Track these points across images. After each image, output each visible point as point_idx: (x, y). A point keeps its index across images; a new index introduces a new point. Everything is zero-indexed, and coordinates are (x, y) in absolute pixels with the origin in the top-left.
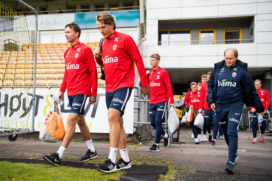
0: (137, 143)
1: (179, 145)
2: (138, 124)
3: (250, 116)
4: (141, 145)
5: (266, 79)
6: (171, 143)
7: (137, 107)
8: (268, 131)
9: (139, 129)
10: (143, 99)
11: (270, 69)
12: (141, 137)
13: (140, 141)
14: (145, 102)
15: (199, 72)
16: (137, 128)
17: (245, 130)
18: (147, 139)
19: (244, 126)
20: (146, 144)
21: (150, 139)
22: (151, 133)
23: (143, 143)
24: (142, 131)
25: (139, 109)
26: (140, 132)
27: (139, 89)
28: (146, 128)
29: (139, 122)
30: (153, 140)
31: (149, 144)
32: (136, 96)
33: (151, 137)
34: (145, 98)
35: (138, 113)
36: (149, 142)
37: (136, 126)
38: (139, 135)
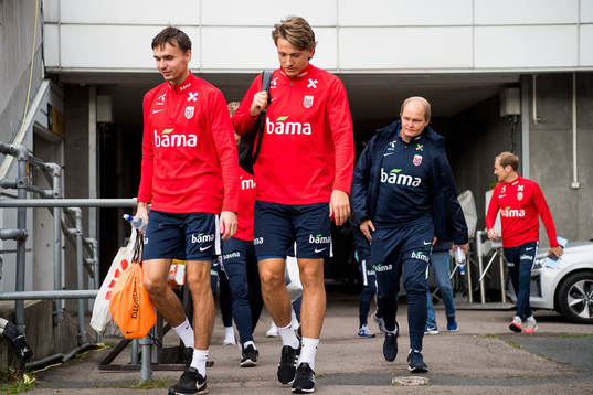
0: (10, 379)
2: (17, 300)
4: (27, 388)
5: (502, 114)
7: (13, 230)
8: (510, 306)
9: (20, 319)
11: (516, 80)
12: (28, 355)
13: (23, 370)
14: (51, 208)
16: (12, 317)
18: (59, 360)
20: (49, 381)
21: (74, 357)
22: (79, 331)
23: (40, 377)
24: (37, 329)
25: (21, 239)
26: (26, 330)
27: (22, 155)
28: (54, 316)
29: (23, 290)
30: (86, 360)
31: (65, 378)
32: (6, 186)
33: (78, 349)
34: (49, 192)
35: (15, 254)
36: (67, 370)
37: (10, 310)
38: (23, 343)
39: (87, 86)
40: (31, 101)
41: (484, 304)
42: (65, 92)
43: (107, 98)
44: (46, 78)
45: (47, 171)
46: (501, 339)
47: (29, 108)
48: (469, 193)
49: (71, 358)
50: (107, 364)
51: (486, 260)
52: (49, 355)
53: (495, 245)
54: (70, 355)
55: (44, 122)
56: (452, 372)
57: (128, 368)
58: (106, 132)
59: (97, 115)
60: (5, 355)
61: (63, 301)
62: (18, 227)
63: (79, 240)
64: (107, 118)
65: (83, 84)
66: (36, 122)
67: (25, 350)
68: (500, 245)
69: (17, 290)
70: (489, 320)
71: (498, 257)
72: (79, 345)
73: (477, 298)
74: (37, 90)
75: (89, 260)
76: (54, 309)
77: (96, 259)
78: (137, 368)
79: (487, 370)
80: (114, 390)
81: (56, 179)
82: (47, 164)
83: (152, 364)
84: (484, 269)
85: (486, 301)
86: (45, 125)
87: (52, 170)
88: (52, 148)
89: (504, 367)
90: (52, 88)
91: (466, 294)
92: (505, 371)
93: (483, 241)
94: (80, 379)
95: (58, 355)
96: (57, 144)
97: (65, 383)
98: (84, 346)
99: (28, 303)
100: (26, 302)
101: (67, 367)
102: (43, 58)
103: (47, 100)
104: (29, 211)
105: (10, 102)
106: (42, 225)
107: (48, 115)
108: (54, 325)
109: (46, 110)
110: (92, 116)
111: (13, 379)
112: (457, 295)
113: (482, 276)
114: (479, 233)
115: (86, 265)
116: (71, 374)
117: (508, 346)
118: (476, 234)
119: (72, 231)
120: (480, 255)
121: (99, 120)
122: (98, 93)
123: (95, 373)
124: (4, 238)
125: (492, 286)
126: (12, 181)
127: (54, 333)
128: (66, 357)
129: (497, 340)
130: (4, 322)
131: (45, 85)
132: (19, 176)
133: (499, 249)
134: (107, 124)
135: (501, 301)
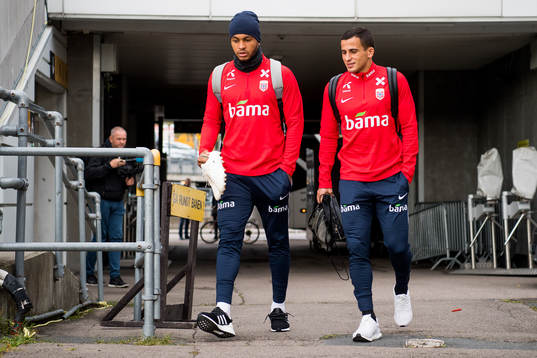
0: (10, 333)
1: (188, 333)
2: (17, 251)
3: (473, 213)
4: (27, 341)
6: (157, 323)
7: (13, 179)
9: (21, 271)
10: (44, 145)
12: (28, 307)
13: (22, 323)
14: (52, 156)
15: (281, 37)
16: (12, 269)
17: (457, 266)
18: (61, 315)
19: (453, 254)
20: (50, 335)
21: (74, 314)
22: (81, 288)
23: (40, 331)
24: (37, 283)
25: (21, 189)
26: (27, 283)
27: (23, 101)
28: (55, 270)
29: (24, 241)
30: (88, 317)
31: (66, 333)
32: (7, 134)
33: (80, 306)
34: (50, 142)
35: (15, 208)
36: (68, 326)
37: (10, 262)
38: (23, 296)
39: (92, 34)
40: (34, 48)
41: (509, 269)
42: (68, 40)
43: (112, 46)
44: (49, 25)
45: (49, 120)
46: (524, 303)
47: (31, 57)
48: (494, 152)
49: (72, 315)
50: (108, 320)
51: (512, 222)
52: (50, 311)
53: (522, 207)
54: (71, 312)
55: (46, 71)
56: (469, 335)
57: (131, 325)
58: (111, 83)
59: (101, 65)
60: (4, 307)
61: (65, 253)
62: (19, 176)
63: (81, 193)
64: (112, 67)
65: (86, 32)
66: (38, 71)
67: (25, 303)
68: (528, 207)
69: (17, 241)
70: (514, 286)
71: (524, 221)
72: (81, 302)
73: (501, 264)
74: (40, 37)
75: (91, 215)
76: (56, 263)
77: (99, 214)
78: (140, 325)
79: (507, 334)
80: (116, 346)
81: (57, 128)
82: (49, 113)
83: (155, 321)
84: (509, 232)
85: (512, 267)
86: (48, 74)
87: (53, 119)
88: (55, 99)
89: (527, 331)
90: (55, 36)
91: (490, 259)
92: (527, 335)
93: (509, 203)
94: (81, 334)
95: (59, 311)
96: (60, 94)
97: (66, 337)
98: (86, 303)
99: (28, 255)
100: (26, 253)
101: (68, 323)
102: (46, 4)
103: (50, 48)
104: (30, 160)
105: (11, 50)
106: (44, 180)
107: (50, 64)
108: (55, 280)
109: (48, 59)
110: (96, 66)
111: (13, 333)
112: (480, 260)
113: (507, 239)
114: (505, 193)
115: (88, 220)
116: (72, 329)
117: (531, 310)
118: (501, 195)
119: (74, 183)
120: (505, 217)
121: (103, 70)
122: (102, 41)
123: (97, 329)
124: (5, 187)
125: (518, 251)
126: (13, 128)
127: (54, 287)
128: (67, 314)
129: (521, 305)
130: (4, 273)
131: (48, 32)
132: (20, 122)
133: (526, 211)
134: (112, 74)
135: (527, 266)
